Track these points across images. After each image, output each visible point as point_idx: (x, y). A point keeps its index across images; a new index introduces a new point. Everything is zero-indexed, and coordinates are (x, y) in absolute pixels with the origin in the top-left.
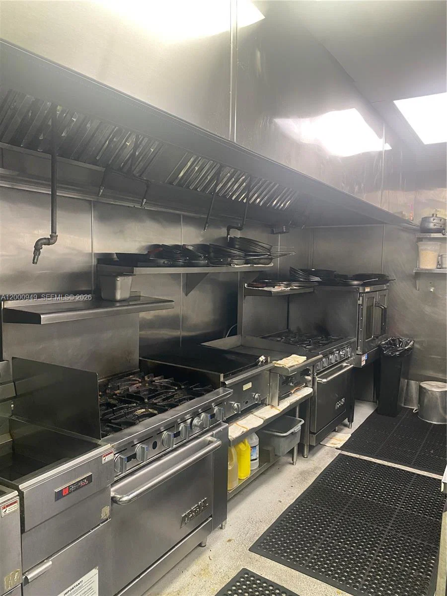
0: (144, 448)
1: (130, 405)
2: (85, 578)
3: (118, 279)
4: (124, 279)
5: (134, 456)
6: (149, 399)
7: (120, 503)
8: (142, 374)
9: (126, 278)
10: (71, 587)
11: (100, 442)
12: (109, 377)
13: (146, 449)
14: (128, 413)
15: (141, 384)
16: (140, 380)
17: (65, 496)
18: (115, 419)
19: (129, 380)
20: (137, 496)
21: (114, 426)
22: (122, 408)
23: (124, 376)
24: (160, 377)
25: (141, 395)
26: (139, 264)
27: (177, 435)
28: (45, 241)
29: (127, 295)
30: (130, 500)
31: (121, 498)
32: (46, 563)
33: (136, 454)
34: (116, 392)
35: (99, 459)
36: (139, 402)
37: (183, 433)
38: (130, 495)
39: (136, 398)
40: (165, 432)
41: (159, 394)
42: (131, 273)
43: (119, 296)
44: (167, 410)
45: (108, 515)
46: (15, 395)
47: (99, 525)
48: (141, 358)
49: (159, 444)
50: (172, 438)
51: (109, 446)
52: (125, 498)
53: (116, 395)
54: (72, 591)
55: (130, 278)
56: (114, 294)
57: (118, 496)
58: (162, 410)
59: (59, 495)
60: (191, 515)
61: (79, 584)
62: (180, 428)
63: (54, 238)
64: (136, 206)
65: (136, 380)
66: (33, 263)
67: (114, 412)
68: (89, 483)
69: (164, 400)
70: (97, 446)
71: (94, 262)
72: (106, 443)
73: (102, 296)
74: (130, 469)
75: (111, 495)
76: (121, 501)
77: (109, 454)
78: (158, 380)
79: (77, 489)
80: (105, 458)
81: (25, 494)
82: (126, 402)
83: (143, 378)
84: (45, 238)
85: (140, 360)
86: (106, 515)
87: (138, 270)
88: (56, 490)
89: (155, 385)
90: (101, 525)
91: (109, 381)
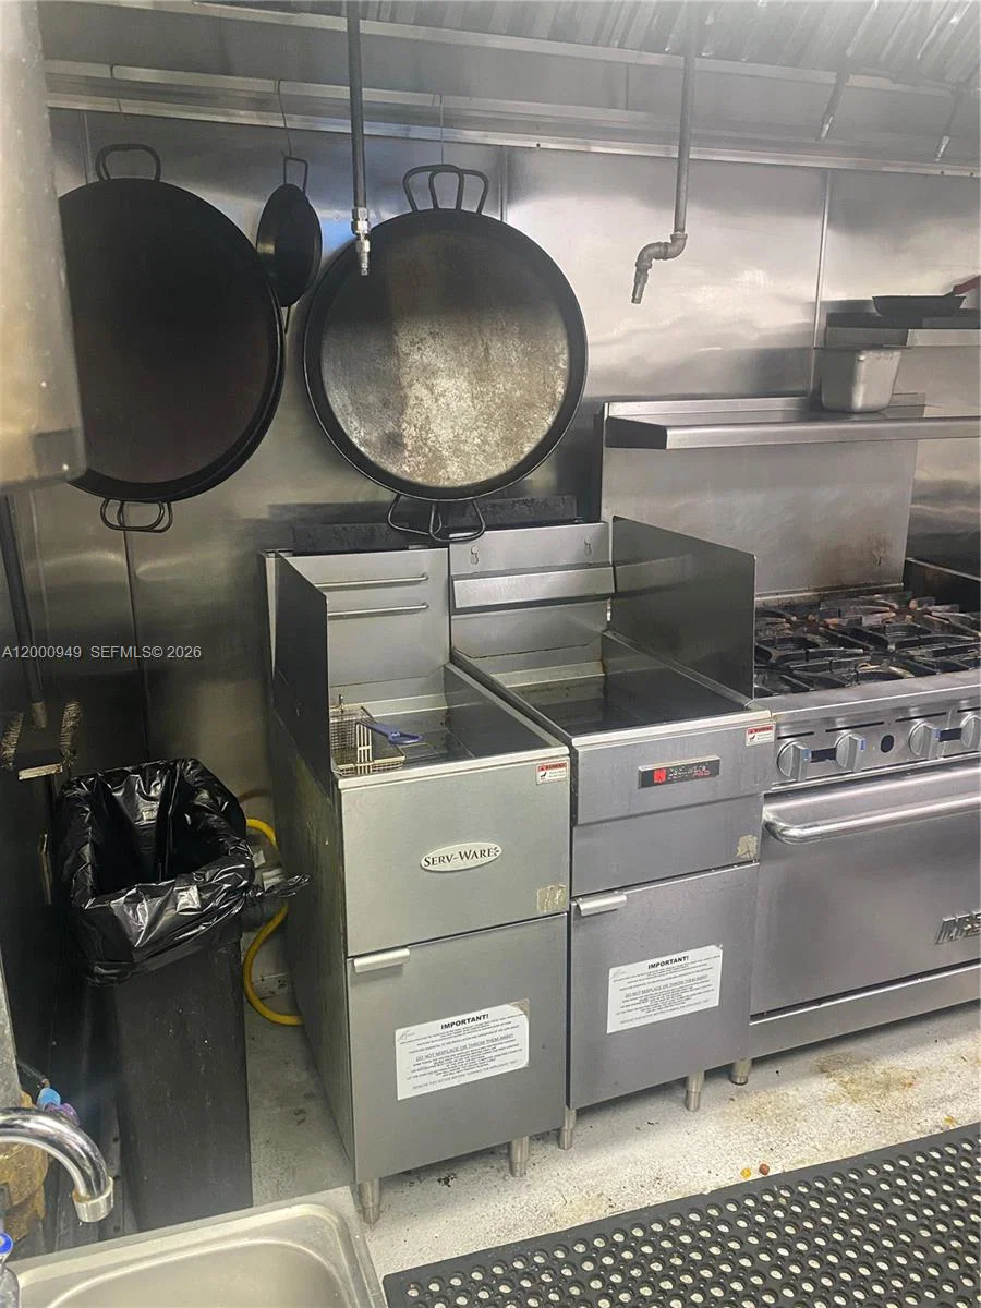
0: (856, 741)
1: (849, 651)
2: (693, 955)
3: (862, 358)
4: (878, 358)
5: (831, 754)
6: (900, 645)
7: (783, 839)
8: (909, 594)
9: (882, 354)
10: (664, 959)
11: (749, 703)
12: (825, 589)
13: (859, 745)
14: (839, 665)
15: (894, 614)
16: (896, 606)
17: (657, 784)
18: (805, 669)
19: (872, 603)
20: (821, 835)
21: (795, 681)
22: (830, 654)
23: (860, 593)
24: (948, 607)
25: (888, 637)
26: (926, 321)
27: (954, 735)
28: (657, 249)
29: (881, 399)
30: (805, 839)
31: (785, 829)
32: (616, 895)
33: (835, 749)
34: (829, 621)
35: (738, 733)
36: (872, 647)
37: (969, 735)
38: (805, 828)
39: (874, 639)
40: (918, 721)
41: (931, 641)
42: (901, 343)
43: (859, 401)
44: (935, 674)
45: (752, 855)
46: (613, 591)
47: (732, 866)
48: (910, 559)
49: (899, 744)
50: (935, 739)
51: (767, 713)
52: (795, 832)
53: (827, 626)
54: (665, 967)
55: (897, 354)
56: (849, 395)
57: (782, 825)
58: (921, 671)
59: (647, 779)
60: (969, 926)
61: (680, 960)
62: (963, 723)
63: (680, 243)
64: (946, 173)
65: (886, 605)
66: (633, 301)
67: (808, 657)
68: (710, 776)
69: (937, 654)
70: (742, 709)
71: (820, 321)
72: (760, 707)
73: (823, 400)
74: (819, 778)
75: (764, 816)
76: (783, 835)
77: (763, 729)
78: (939, 612)
79: (683, 779)
80: (752, 735)
81: (580, 755)
82: (842, 643)
83: (908, 603)
84: (659, 244)
85: (906, 561)
86: (748, 852)
87: (918, 337)
88: (642, 769)
89: (930, 622)
90: (736, 868)
91: (822, 598)
